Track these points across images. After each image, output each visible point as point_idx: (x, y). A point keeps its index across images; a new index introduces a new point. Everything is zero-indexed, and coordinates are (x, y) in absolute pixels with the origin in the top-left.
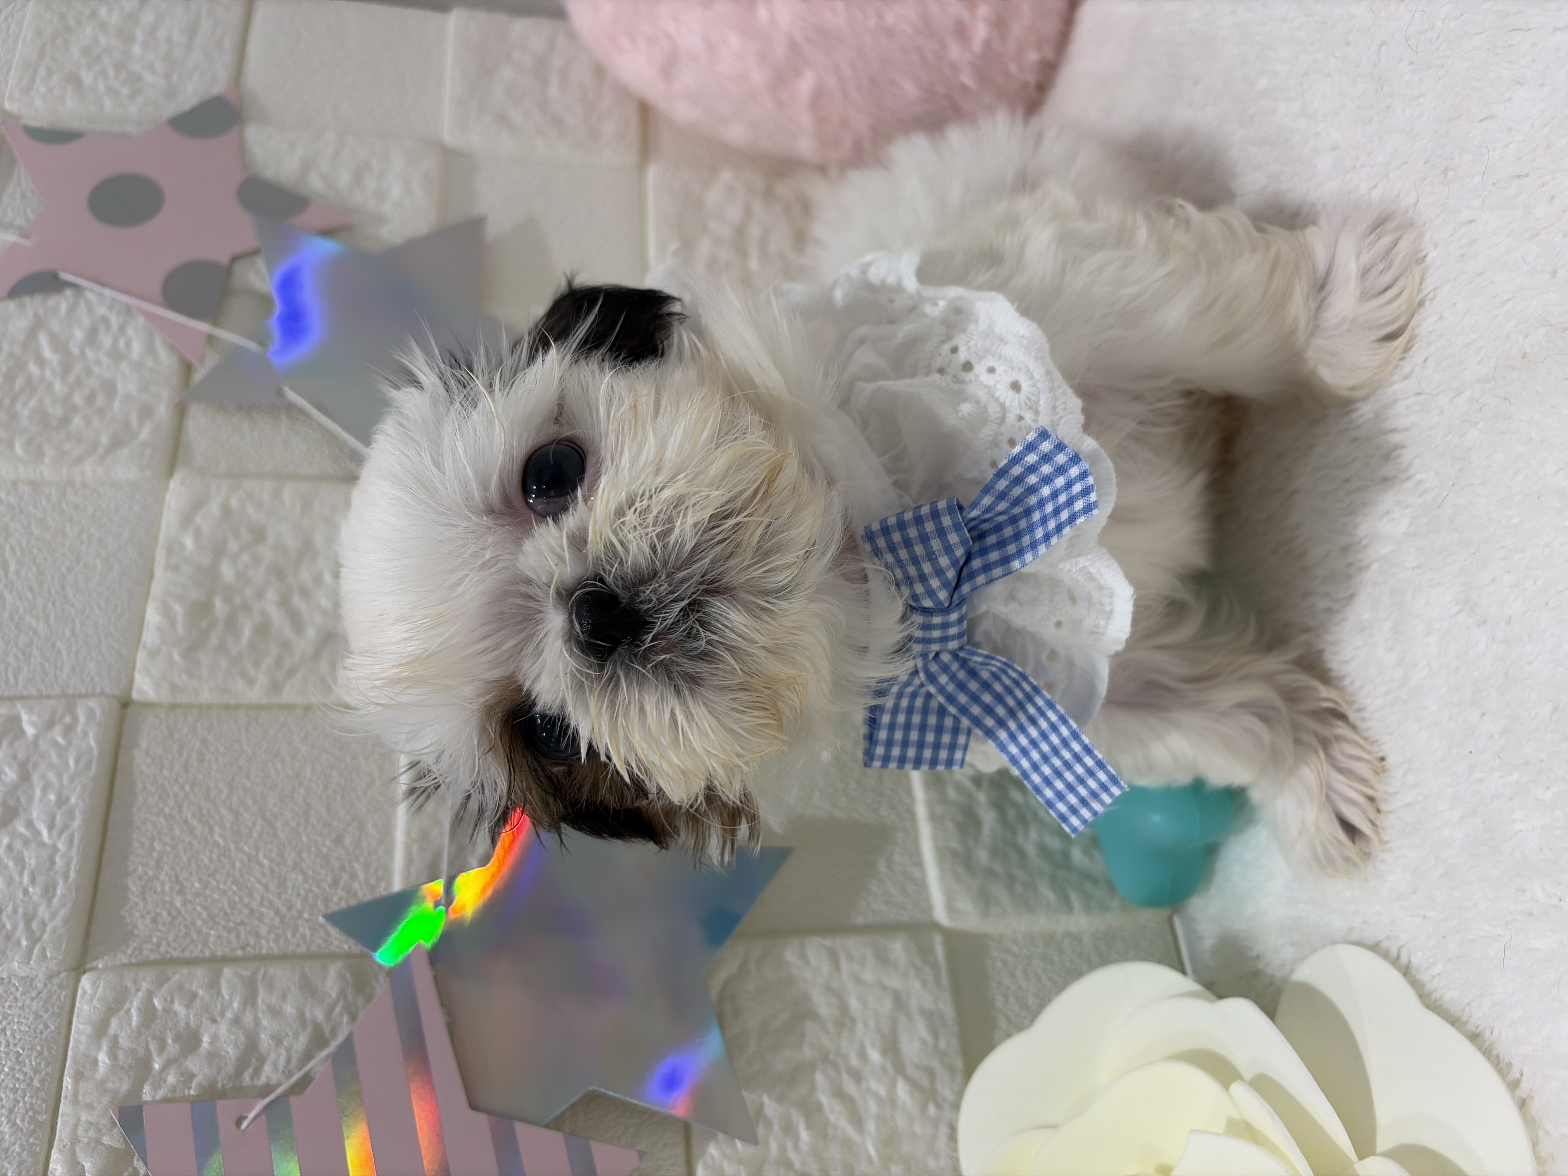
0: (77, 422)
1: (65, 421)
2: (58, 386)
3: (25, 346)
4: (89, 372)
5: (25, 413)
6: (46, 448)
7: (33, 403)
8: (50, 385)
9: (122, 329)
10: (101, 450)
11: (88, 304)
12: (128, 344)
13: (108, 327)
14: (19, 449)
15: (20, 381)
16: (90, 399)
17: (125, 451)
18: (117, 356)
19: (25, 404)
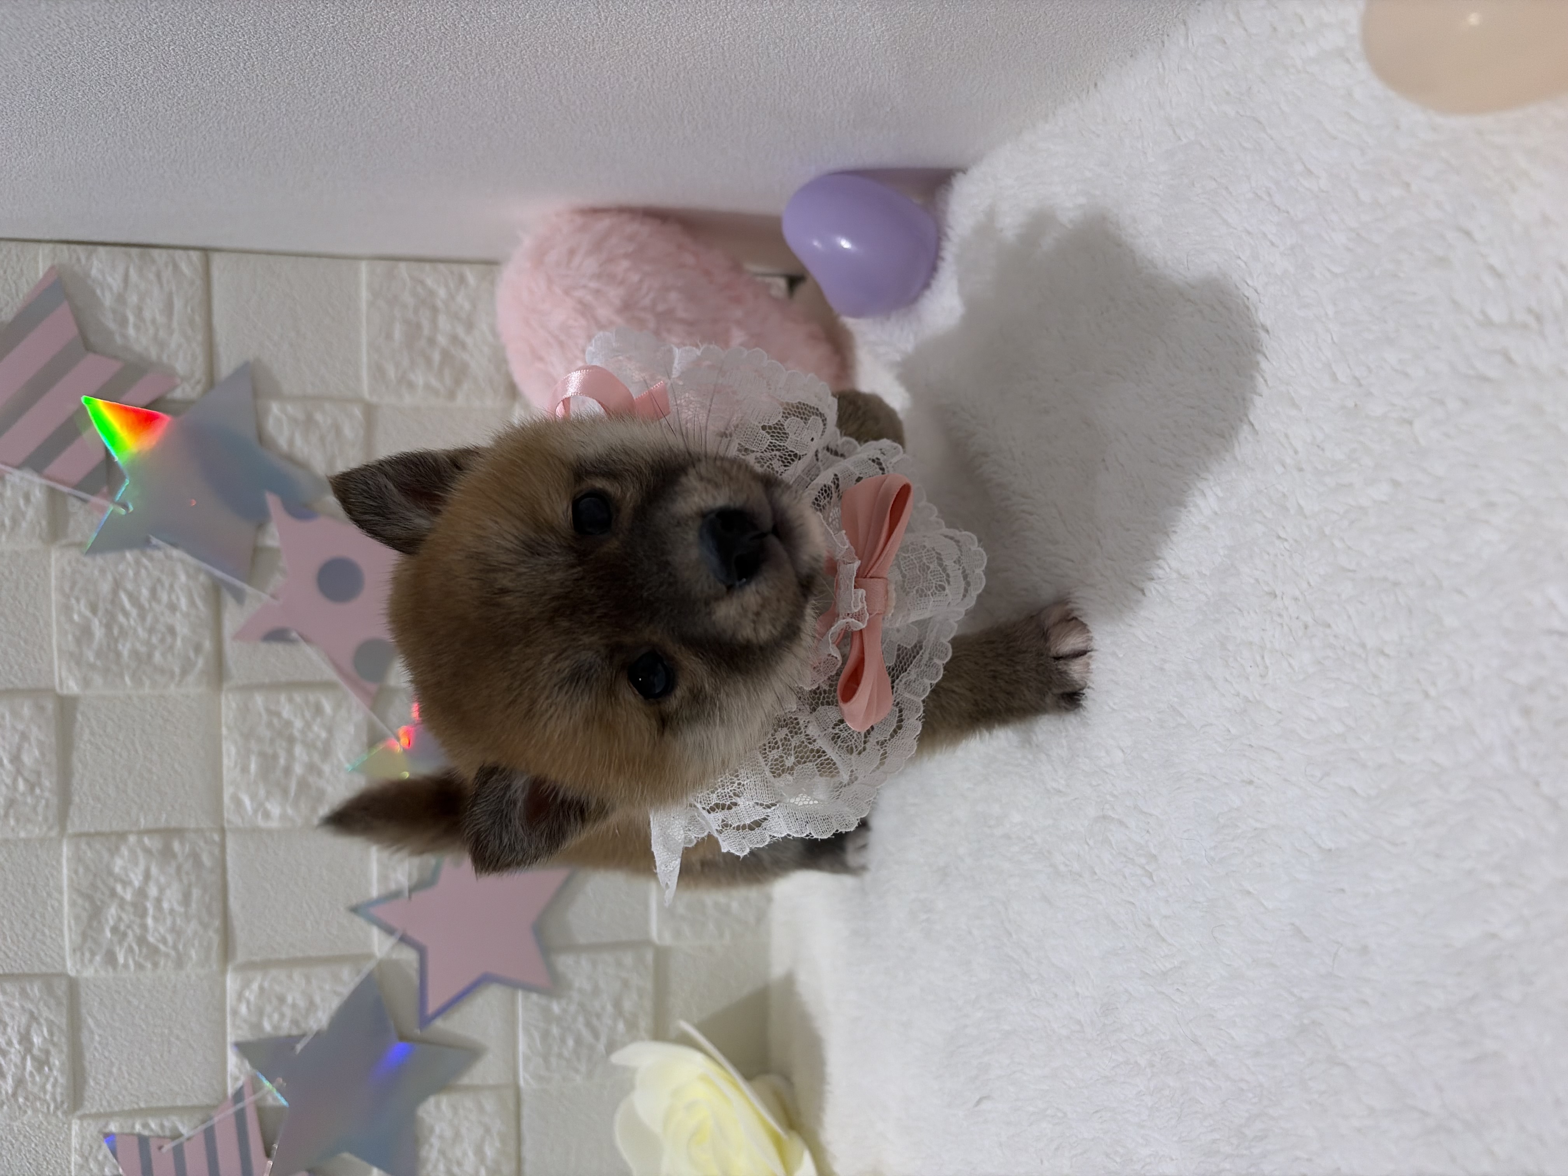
0: (157, 657)
1: (150, 656)
2: (140, 631)
3: (113, 602)
4: (156, 620)
5: (126, 653)
6: (144, 678)
7: (128, 645)
8: (135, 630)
9: (172, 586)
10: (177, 679)
11: (146, 568)
12: (178, 599)
13: (163, 585)
14: (127, 679)
15: (116, 631)
16: (162, 640)
17: (191, 678)
18: (173, 607)
19: (124, 645)
